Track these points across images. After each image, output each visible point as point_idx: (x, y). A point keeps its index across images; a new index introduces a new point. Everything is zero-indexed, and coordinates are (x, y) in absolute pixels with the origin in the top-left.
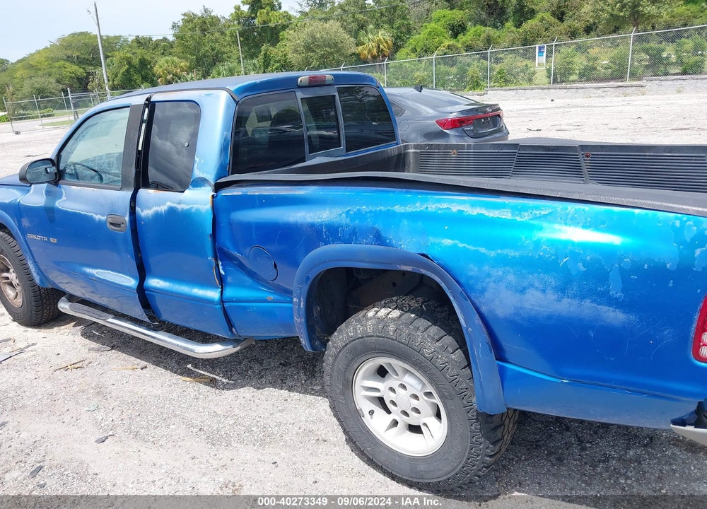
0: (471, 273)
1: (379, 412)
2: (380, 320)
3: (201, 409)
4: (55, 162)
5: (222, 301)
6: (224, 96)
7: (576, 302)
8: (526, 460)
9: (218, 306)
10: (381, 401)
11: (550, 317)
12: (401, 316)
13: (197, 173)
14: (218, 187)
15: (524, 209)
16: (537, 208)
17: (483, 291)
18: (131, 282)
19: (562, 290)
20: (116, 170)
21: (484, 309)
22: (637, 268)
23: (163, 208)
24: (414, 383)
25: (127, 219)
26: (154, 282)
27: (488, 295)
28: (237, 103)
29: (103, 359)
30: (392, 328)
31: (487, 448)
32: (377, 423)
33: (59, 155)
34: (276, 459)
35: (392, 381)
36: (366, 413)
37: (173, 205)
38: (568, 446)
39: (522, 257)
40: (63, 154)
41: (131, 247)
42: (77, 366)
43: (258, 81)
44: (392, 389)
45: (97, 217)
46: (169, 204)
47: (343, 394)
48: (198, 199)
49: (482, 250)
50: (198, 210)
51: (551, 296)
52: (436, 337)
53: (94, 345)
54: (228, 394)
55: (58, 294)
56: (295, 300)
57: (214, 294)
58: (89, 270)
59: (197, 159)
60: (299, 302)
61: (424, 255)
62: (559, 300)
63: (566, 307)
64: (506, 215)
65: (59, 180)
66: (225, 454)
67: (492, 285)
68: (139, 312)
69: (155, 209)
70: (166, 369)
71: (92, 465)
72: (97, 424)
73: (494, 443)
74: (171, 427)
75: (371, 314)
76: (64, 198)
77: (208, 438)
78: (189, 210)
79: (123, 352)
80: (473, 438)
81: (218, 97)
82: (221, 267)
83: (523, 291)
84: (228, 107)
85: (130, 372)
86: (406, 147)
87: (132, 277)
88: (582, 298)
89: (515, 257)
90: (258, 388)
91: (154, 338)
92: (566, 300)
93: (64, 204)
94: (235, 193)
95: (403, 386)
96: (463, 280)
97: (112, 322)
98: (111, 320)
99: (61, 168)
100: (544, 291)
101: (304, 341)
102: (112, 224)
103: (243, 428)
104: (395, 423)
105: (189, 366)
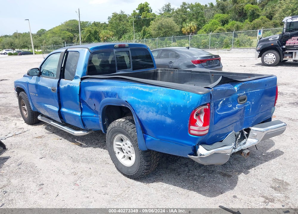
0: (136, 107)
1: (121, 152)
2: (120, 122)
3: (74, 152)
4: (39, 69)
5: (81, 116)
6: (87, 50)
7: (160, 116)
8: (168, 173)
9: (80, 118)
10: (121, 149)
11: (154, 120)
12: (125, 121)
13: (76, 75)
14: (82, 79)
15: (152, 89)
16: (155, 88)
17: (139, 112)
18: (57, 109)
19: (157, 112)
20: (55, 73)
21: (139, 117)
22: (174, 106)
23: (66, 85)
24: (129, 143)
25: (56, 88)
26: (63, 110)
27: (140, 113)
28: (91, 53)
29: (49, 136)
30: (121, 124)
31: (145, 163)
32: (120, 156)
33: (41, 67)
34: (91, 167)
35: (124, 143)
36: (117, 153)
37: (69, 84)
38: (184, 171)
39: (148, 102)
40: (42, 67)
41: (57, 98)
42: (40, 137)
43: (99, 46)
44: (124, 145)
45: (49, 88)
46: (68, 84)
47: (110, 146)
48: (76, 83)
49: (140, 100)
50: (75, 86)
51: (155, 114)
52: (132, 127)
53: (48, 132)
54: (84, 149)
55: (39, 113)
56: (99, 116)
57: (79, 114)
58: (46, 105)
59: (77, 70)
60: (100, 116)
61: (126, 101)
62: (156, 115)
63: (158, 117)
64: (147, 90)
65: (40, 75)
66: (76, 165)
67: (141, 110)
68: (58, 119)
69: (64, 85)
70: (68, 140)
71: (36, 164)
72: (41, 153)
73: (147, 162)
74: (63, 156)
75: (117, 120)
76: (41, 81)
77: (73, 160)
78: (73, 86)
79: (56, 134)
80: (141, 159)
81: (85, 51)
82: (82, 105)
83: (148, 112)
84: (87, 54)
85: (56, 140)
86: (157, 70)
87: (57, 108)
88: (162, 115)
89: (147, 102)
90: (94, 148)
91: (63, 128)
92: (158, 115)
93: (40, 83)
94: (86, 81)
95: (126, 144)
96: (134, 109)
97: (52, 123)
98: (52, 122)
99: (41, 71)
100: (153, 112)
101: (102, 130)
102: (52, 90)
103: (85, 158)
104: (124, 156)
105: (76, 140)
